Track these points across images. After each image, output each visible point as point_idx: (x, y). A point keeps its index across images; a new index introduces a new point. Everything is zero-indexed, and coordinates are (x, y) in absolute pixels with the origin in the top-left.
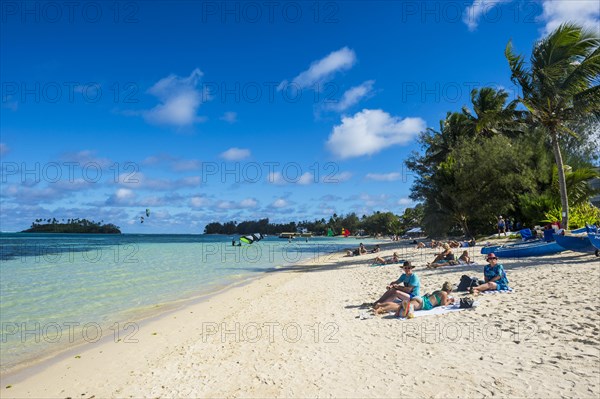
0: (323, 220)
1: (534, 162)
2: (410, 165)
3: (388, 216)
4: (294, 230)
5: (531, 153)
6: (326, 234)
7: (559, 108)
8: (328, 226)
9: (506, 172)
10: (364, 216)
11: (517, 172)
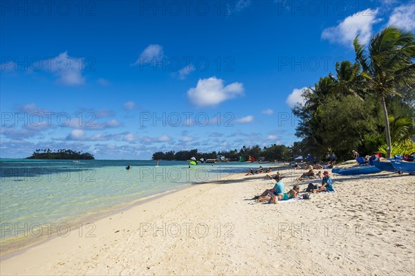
0: (236, 150)
1: (375, 112)
2: (296, 113)
3: (282, 147)
4: (215, 157)
5: (374, 107)
6: (238, 160)
7: (385, 80)
8: (239, 154)
9: (355, 119)
10: (265, 148)
11: (363, 119)
